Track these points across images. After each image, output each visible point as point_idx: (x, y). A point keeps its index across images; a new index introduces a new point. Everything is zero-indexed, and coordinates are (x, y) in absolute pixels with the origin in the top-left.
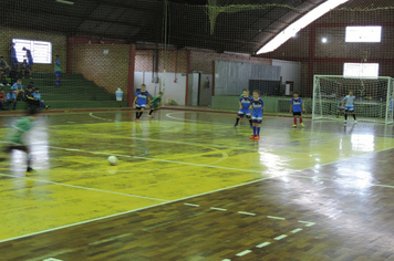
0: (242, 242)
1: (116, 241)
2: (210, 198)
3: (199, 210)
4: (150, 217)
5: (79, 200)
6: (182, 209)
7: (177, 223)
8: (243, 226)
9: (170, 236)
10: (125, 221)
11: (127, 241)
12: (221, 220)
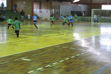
0: (72, 55)
1: (39, 55)
2: (62, 45)
3: (59, 48)
4: (47, 50)
5: (25, 46)
6: (55, 48)
7: (54, 51)
9: (53, 53)
10: (40, 51)
11: (41, 55)
12: (66, 50)
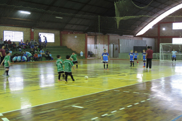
0: (135, 101)
1: (93, 101)
2: (123, 88)
3: (119, 92)
6: (114, 92)
7: (112, 96)
8: (136, 96)
9: (111, 99)
10: (95, 96)
11: (97, 101)
12: (128, 95)
